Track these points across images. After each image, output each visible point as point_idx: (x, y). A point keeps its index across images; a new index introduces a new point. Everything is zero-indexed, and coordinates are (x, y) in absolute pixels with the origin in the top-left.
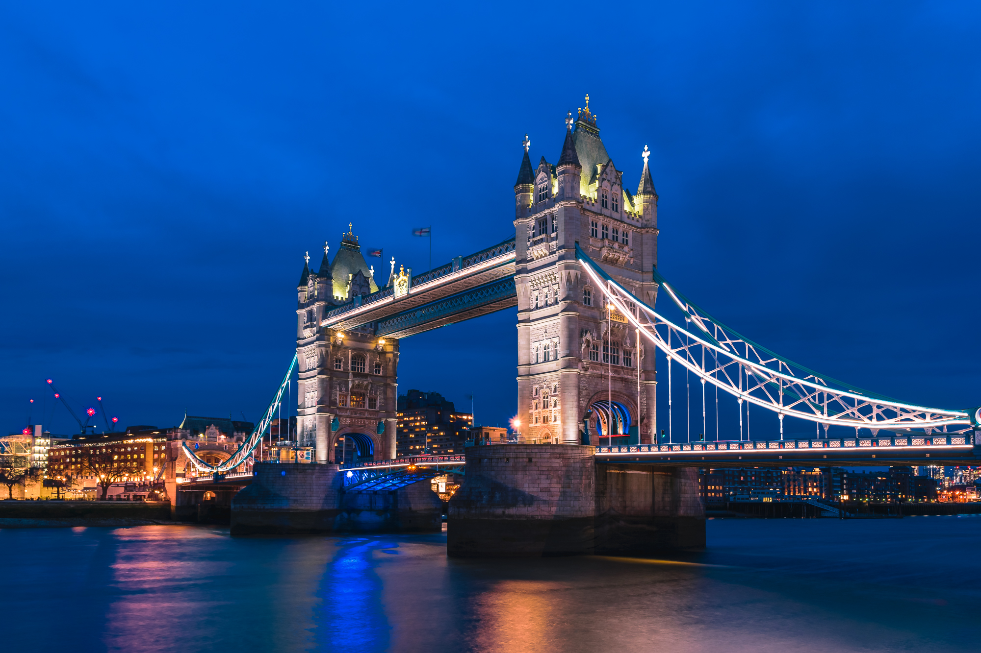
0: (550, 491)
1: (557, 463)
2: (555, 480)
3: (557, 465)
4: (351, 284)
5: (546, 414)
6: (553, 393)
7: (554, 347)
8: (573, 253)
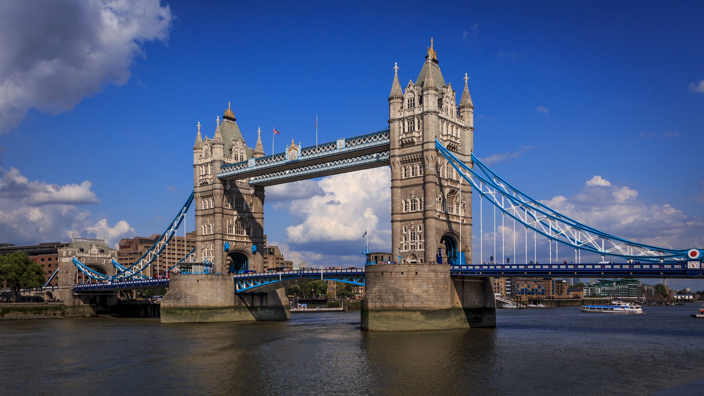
0: (428, 292)
2: (431, 286)
4: (234, 147)
5: (413, 244)
6: (419, 231)
7: (419, 202)
8: (433, 144)
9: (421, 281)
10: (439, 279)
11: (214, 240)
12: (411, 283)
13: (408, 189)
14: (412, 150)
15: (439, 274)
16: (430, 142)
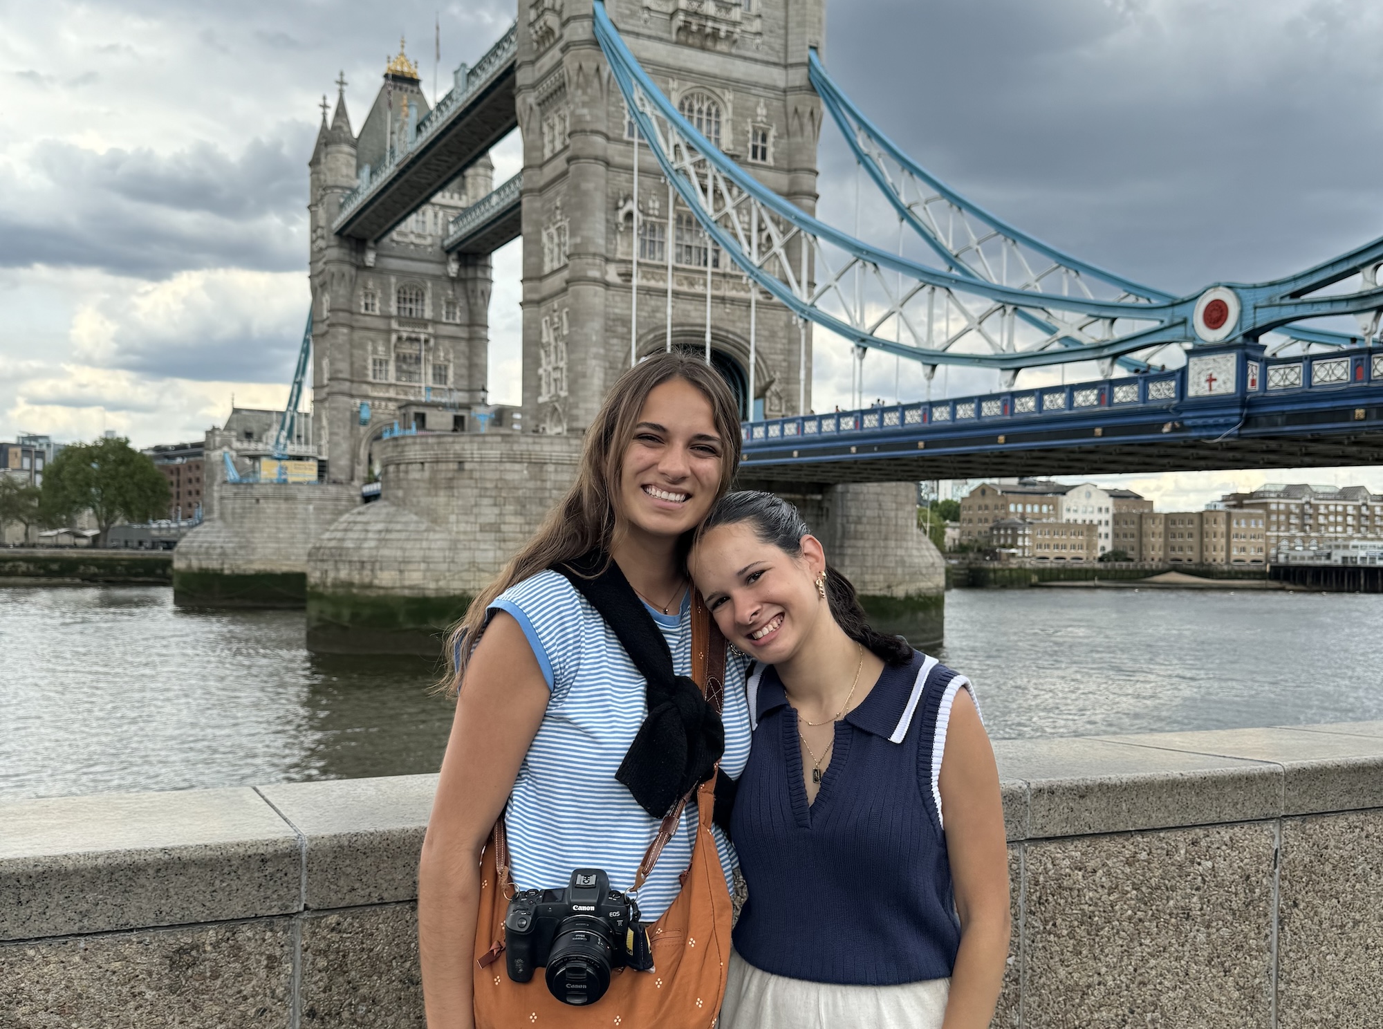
0: (499, 531)
1: (517, 473)
2: (510, 508)
3: (516, 476)
5: (557, 375)
6: (566, 331)
8: (587, 24)
9: (476, 492)
10: (549, 485)
11: (328, 394)
12: (442, 498)
13: (550, 193)
14: (552, 58)
15: (551, 468)
16: (575, 18)
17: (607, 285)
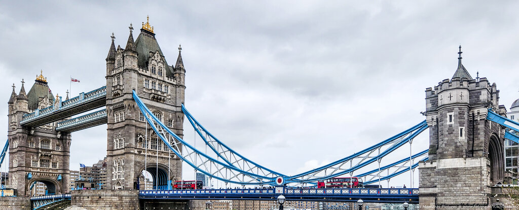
4: (39, 103)
5: (118, 174)
6: (123, 164)
7: (123, 141)
8: (131, 95)
11: (17, 171)
13: (118, 131)
14: (119, 100)
16: (128, 93)
17: (135, 154)
